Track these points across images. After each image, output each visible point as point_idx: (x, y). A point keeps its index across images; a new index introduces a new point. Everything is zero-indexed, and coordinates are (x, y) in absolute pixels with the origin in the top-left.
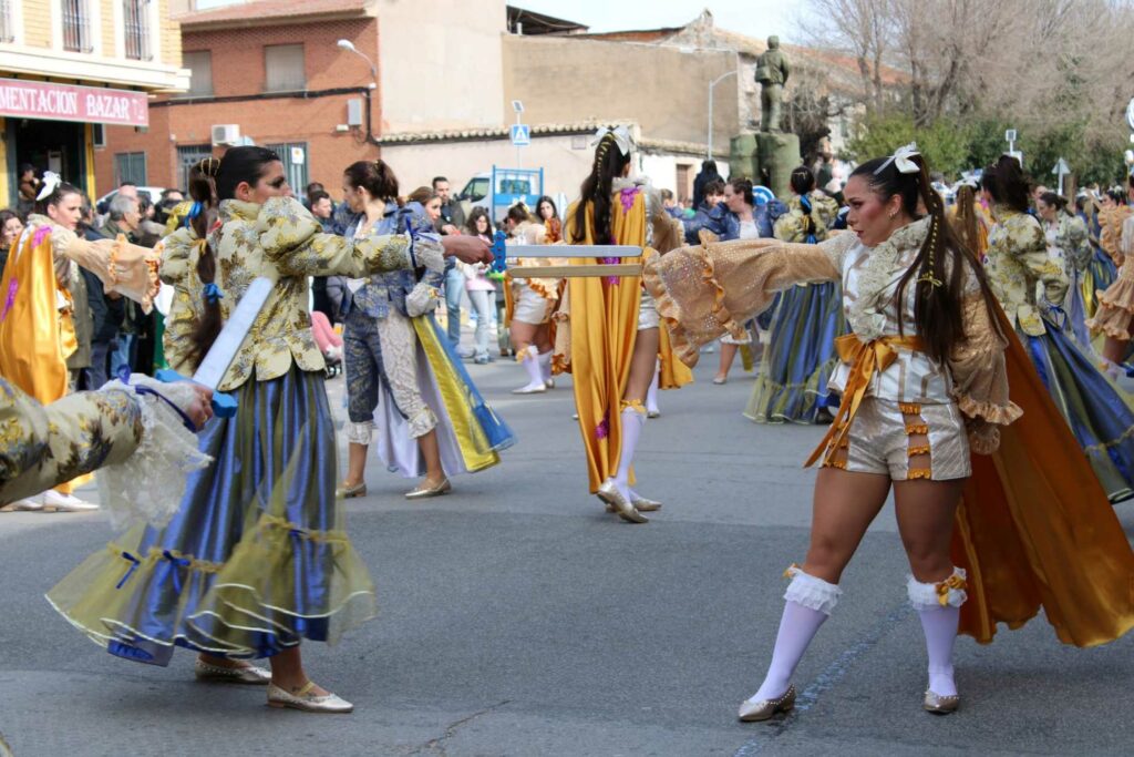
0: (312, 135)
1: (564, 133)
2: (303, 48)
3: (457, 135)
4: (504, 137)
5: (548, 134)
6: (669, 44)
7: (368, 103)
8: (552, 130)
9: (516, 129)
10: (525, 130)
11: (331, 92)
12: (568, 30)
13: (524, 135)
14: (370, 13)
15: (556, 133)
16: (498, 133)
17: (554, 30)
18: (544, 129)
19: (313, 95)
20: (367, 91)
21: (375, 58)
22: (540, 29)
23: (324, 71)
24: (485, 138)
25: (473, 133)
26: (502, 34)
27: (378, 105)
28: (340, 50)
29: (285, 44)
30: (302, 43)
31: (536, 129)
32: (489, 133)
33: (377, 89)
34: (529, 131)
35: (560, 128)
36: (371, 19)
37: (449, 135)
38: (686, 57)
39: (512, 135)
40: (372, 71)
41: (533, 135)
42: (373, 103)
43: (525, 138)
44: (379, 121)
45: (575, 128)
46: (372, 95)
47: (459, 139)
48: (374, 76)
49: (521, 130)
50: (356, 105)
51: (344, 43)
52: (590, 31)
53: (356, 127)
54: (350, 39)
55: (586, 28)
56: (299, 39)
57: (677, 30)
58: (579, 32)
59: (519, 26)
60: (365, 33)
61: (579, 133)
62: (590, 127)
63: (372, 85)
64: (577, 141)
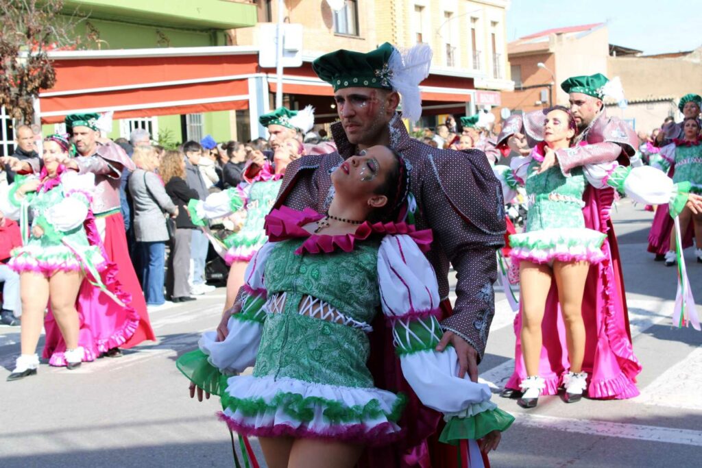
0: (525, 106)
1: (643, 102)
2: (520, 68)
5: (636, 103)
6: (686, 58)
7: (550, 91)
8: (638, 100)
10: (625, 101)
11: (533, 87)
12: (634, 53)
14: (551, 50)
15: (640, 103)
16: (612, 103)
17: (627, 54)
18: (634, 101)
19: (525, 88)
20: (550, 86)
21: (554, 70)
23: (530, 77)
26: (607, 57)
27: (555, 93)
28: (539, 68)
30: (520, 65)
31: (630, 101)
33: (555, 85)
34: (627, 102)
35: (641, 100)
36: (551, 54)
38: (696, 65)
40: (552, 77)
41: (629, 104)
42: (552, 91)
43: (625, 105)
44: (555, 100)
46: (553, 88)
48: (553, 80)
50: (545, 92)
51: (540, 64)
53: (544, 103)
54: (543, 62)
56: (518, 63)
57: (691, 52)
59: (614, 52)
60: (550, 59)
61: (651, 102)
62: (656, 99)
63: (552, 83)
64: (650, 106)
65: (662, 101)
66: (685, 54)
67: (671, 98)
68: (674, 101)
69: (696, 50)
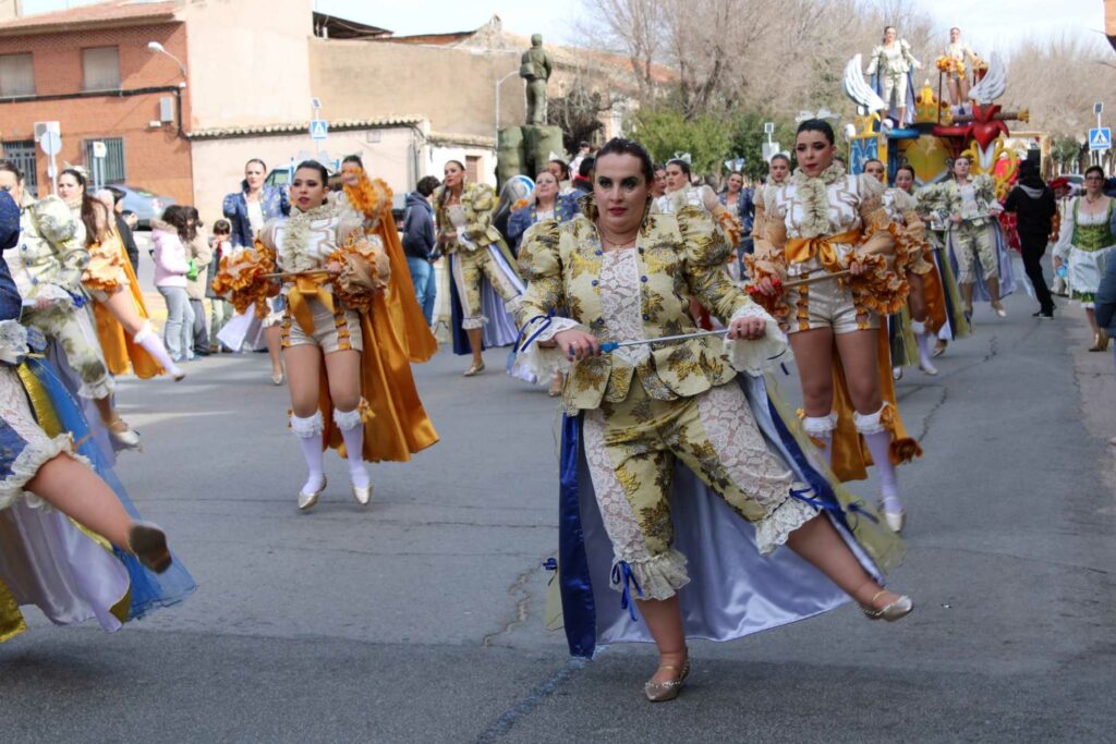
0: (128, 131)
1: (360, 127)
2: (118, 50)
3: (261, 130)
4: (304, 131)
5: (345, 129)
6: (462, 46)
7: (179, 101)
8: (348, 125)
9: (315, 124)
10: (323, 125)
11: (145, 91)
12: (374, 35)
13: (322, 129)
14: (178, 17)
15: (353, 128)
16: (299, 128)
17: (360, 35)
18: (341, 125)
19: (127, 94)
20: (178, 89)
21: (185, 58)
22: (348, 34)
23: (137, 71)
24: (287, 133)
25: (276, 128)
26: (309, 38)
27: (188, 104)
28: (151, 53)
29: (99, 47)
30: (117, 46)
31: (334, 125)
32: (291, 128)
33: (187, 88)
34: (327, 126)
35: (356, 123)
36: (179, 24)
37: (254, 130)
38: (476, 59)
39: (311, 130)
40: (182, 72)
41: (331, 130)
42: (183, 101)
43: (323, 133)
44: (189, 117)
45: (370, 123)
46: (183, 93)
47: (263, 134)
48: (184, 76)
49: (319, 125)
50: (167, 102)
51: (154, 45)
52: (394, 35)
53: (167, 123)
54: (162, 42)
55: (391, 33)
56: (114, 42)
57: (469, 34)
58: (384, 36)
59: (325, 30)
60: (176, 36)
61: (373, 127)
62: (384, 122)
63: (182, 85)
64: (372, 135)
65: (396, 125)
66: (459, 36)
67: (412, 120)
68: (418, 126)
69: (481, 28)
